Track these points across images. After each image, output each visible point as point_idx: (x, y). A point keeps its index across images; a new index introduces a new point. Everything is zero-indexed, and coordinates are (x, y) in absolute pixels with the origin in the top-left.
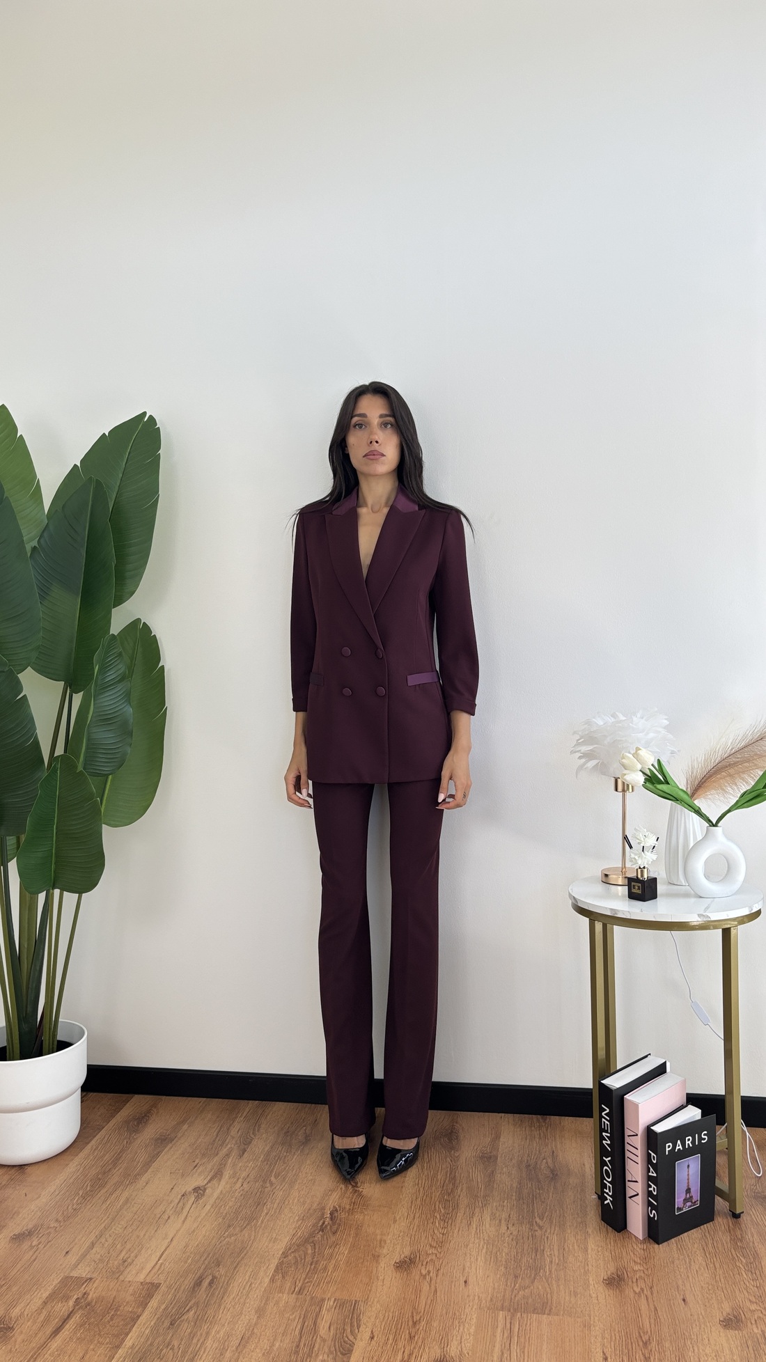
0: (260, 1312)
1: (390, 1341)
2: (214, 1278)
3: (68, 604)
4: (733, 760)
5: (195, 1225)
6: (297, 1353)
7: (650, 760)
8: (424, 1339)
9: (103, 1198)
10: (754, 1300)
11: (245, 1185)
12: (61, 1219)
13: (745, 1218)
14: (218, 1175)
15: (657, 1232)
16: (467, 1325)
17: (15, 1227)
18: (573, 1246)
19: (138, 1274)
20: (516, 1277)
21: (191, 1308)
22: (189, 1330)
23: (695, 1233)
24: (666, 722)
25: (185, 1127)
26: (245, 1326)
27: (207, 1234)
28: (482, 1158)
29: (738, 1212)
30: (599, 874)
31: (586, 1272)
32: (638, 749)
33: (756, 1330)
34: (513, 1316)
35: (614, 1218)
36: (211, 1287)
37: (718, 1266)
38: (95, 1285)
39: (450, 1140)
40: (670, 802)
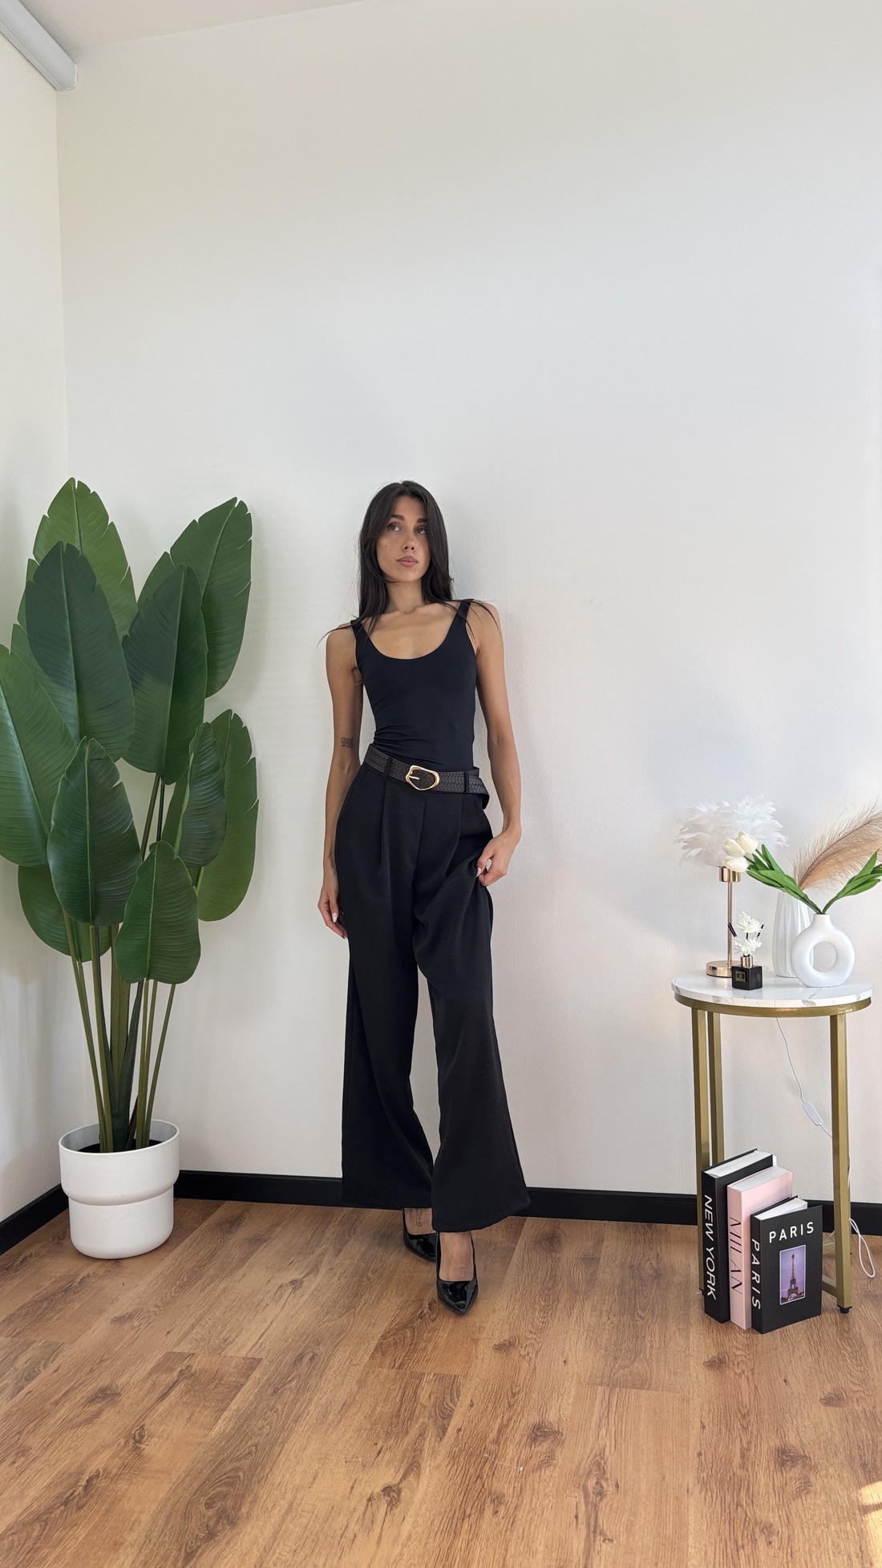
0: (361, 1383)
1: (490, 1408)
2: (315, 1354)
3: (161, 695)
4: (841, 845)
5: (294, 1312)
6: (398, 1416)
7: (752, 846)
8: (523, 1407)
9: (200, 1288)
10: (857, 1382)
11: (342, 1279)
12: (159, 1304)
13: (853, 1313)
14: (314, 1269)
15: (761, 1322)
16: (565, 1397)
17: (115, 1311)
18: (674, 1334)
19: (242, 1348)
20: (616, 1358)
21: (293, 1379)
22: (292, 1397)
23: (800, 1325)
24: (774, 810)
25: (279, 1229)
26: (349, 1392)
27: (306, 1318)
28: (583, 1259)
29: (846, 1306)
30: (705, 968)
31: (688, 1356)
32: (741, 834)
33: (857, 1408)
34: (612, 1390)
35: (717, 1309)
36: (312, 1362)
37: (821, 1352)
38: (198, 1359)
39: (552, 1244)
40: (778, 891)
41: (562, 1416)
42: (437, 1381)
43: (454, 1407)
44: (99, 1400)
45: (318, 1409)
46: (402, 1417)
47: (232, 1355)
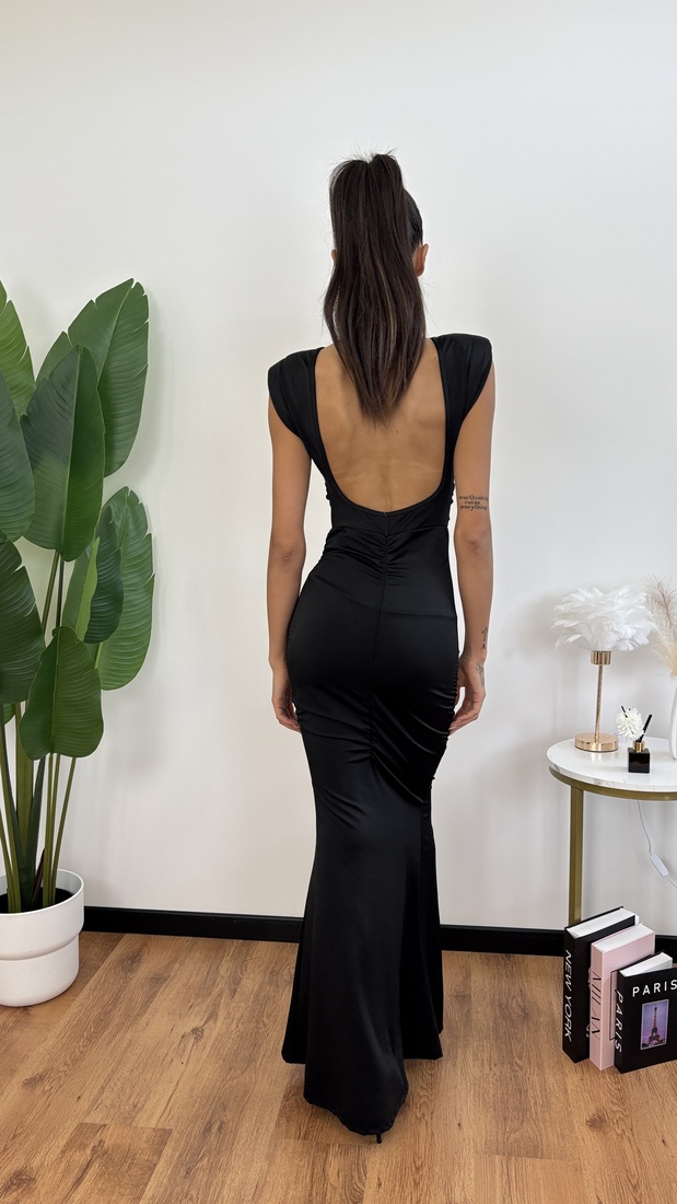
0: (270, 1158)
1: (397, 1189)
2: (222, 1123)
3: (58, 473)
5: (198, 1068)
6: (310, 1201)
8: (428, 1185)
9: (107, 1040)
11: (240, 1026)
12: (69, 1062)
14: (213, 1016)
15: (624, 1062)
16: (466, 1170)
17: (26, 1072)
18: (553, 1087)
19: (150, 1119)
20: (505, 1119)
21: (204, 1155)
22: (205, 1179)
25: (177, 966)
27: (210, 1077)
28: (457, 996)
31: (570, 1114)
34: (508, 1160)
36: (220, 1132)
38: (109, 1132)
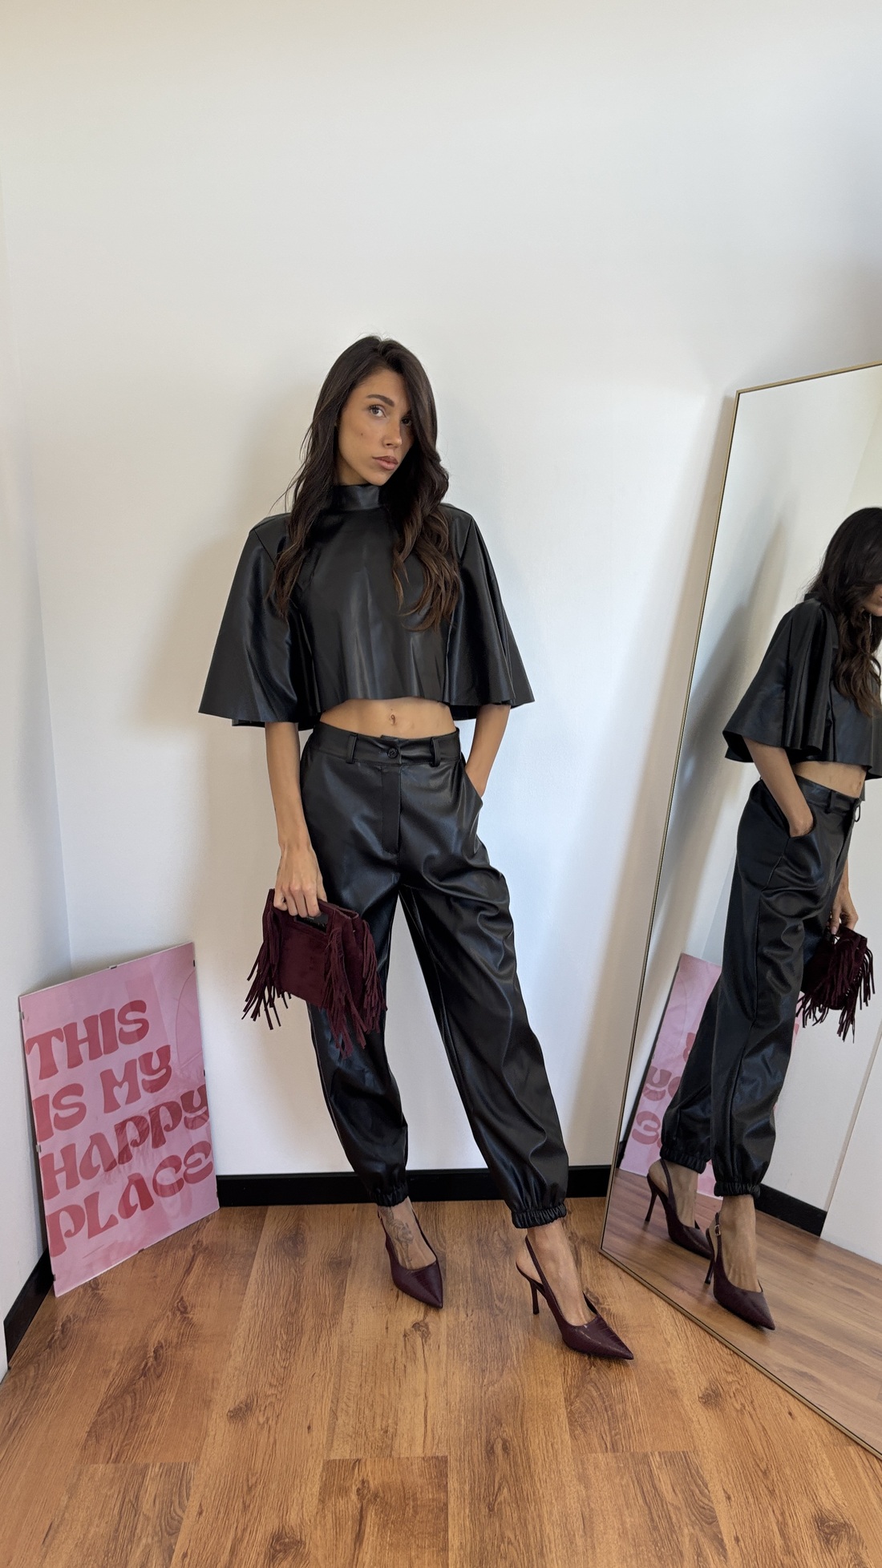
41: (837, 1499)
42: (668, 1464)
43: (710, 1504)
44: (281, 1555)
45: (557, 1531)
46: (662, 1530)
47: (407, 1455)
